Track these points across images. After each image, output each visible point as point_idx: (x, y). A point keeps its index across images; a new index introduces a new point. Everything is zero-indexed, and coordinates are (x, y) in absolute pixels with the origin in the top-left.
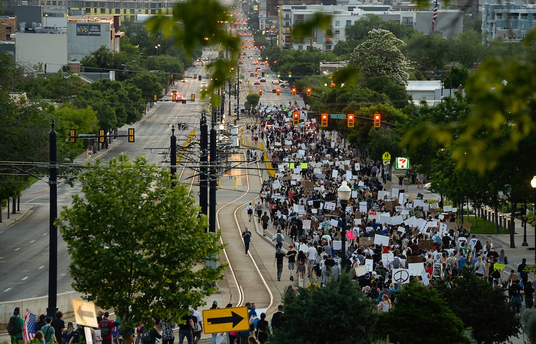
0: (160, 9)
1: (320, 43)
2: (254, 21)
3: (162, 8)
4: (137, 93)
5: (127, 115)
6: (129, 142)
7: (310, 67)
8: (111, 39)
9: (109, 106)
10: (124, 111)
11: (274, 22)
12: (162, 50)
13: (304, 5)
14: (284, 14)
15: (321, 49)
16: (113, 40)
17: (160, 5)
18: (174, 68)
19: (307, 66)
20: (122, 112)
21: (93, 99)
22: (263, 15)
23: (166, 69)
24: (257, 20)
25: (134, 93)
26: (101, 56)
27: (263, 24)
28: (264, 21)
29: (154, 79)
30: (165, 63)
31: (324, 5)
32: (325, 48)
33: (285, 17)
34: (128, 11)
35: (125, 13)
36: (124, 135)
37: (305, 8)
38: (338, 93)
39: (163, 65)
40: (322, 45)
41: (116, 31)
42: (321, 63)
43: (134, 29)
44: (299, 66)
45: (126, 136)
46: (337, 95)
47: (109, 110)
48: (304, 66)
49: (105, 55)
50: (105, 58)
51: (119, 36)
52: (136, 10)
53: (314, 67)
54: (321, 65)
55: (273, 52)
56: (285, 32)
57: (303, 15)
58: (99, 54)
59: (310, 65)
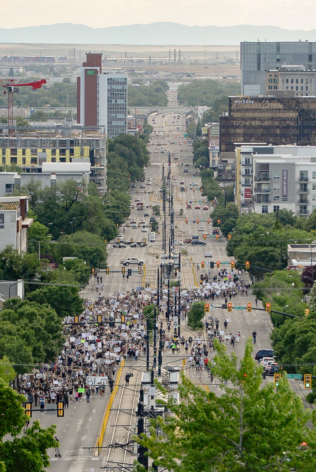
0: (71, 148)
1: (292, 201)
2: (202, 155)
3: (74, 147)
4: (55, 323)
5: (45, 354)
6: (58, 416)
7: (274, 254)
8: (18, 231)
9: (25, 347)
10: (42, 349)
11: (230, 161)
12: (79, 223)
13: (270, 146)
14: (243, 159)
15: (293, 211)
16: (19, 232)
17: (72, 142)
18: (95, 254)
19: (271, 253)
20: (39, 350)
21: (6, 338)
22: (214, 145)
23: (84, 255)
24: (206, 153)
25: (53, 323)
26: (6, 259)
27: (215, 159)
28: (217, 155)
29: (73, 288)
30: (84, 247)
31: (298, 145)
32: (298, 209)
33: (244, 163)
34: (28, 151)
35: (24, 154)
36: (53, 408)
37: (271, 151)
38: (298, 334)
39: (80, 250)
40: (294, 205)
41: (23, 219)
42: (289, 245)
43: (41, 195)
44: (260, 254)
45: (54, 410)
46: (297, 335)
47: (26, 351)
48: (266, 252)
49: (11, 257)
50: (11, 262)
51: (26, 226)
52: (40, 150)
53: (279, 254)
54: (290, 249)
55: (228, 215)
56: (244, 183)
57: (268, 165)
58: (4, 256)
59: (274, 251)
